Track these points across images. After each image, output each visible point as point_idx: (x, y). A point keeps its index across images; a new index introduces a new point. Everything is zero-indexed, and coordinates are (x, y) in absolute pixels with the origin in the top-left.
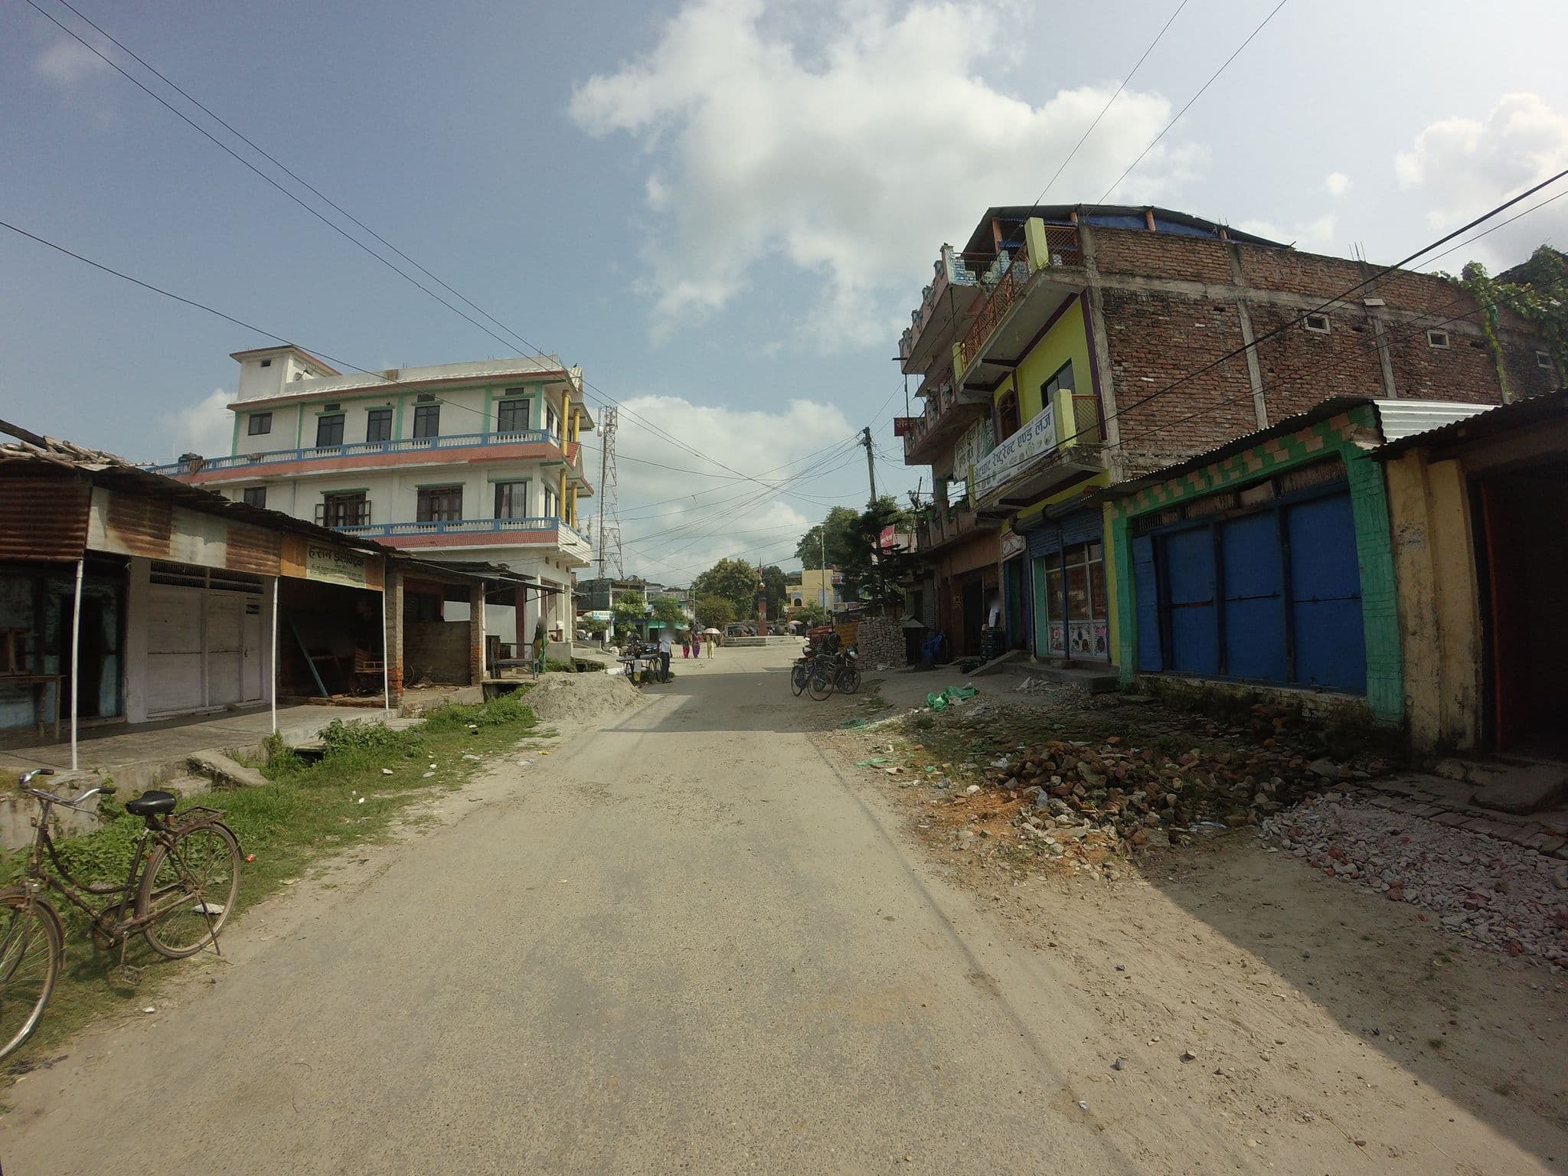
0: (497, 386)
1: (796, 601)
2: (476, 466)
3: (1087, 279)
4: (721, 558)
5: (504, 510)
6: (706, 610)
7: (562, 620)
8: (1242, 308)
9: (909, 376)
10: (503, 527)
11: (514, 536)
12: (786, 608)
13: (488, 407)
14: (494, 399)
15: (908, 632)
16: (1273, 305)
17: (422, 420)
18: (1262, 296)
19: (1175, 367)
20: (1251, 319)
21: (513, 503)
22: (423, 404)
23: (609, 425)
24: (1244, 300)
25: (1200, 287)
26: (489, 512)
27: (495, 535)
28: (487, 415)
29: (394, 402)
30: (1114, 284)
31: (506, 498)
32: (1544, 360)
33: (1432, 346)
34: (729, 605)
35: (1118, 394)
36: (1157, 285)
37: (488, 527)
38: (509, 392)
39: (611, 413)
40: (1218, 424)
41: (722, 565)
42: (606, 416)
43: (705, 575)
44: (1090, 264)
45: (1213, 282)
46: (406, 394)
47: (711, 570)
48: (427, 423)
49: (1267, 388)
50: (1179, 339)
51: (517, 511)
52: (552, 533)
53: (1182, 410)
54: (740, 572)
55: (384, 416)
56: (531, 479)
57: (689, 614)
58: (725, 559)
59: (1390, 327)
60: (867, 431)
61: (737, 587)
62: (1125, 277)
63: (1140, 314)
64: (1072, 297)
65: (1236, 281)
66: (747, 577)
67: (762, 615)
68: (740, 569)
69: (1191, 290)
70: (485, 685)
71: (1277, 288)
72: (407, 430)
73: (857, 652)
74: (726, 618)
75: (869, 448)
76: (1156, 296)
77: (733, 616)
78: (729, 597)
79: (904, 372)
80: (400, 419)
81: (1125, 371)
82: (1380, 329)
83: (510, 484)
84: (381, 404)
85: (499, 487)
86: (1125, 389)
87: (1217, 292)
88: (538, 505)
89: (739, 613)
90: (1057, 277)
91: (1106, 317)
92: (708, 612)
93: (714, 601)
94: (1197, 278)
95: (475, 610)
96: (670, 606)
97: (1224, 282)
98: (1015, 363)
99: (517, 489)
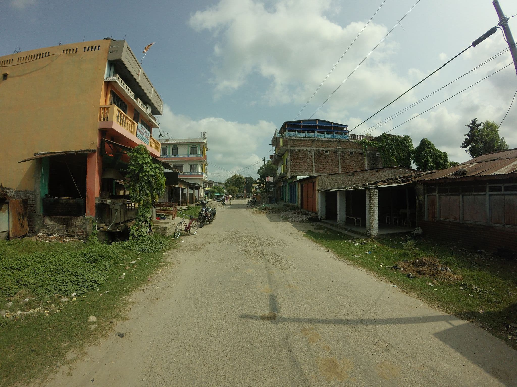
0: (190, 144)
1: (255, 188)
2: (186, 161)
3: (288, 148)
4: (234, 174)
5: (192, 170)
6: (230, 190)
7: (201, 193)
8: (313, 151)
9: (273, 147)
10: (192, 174)
11: (194, 176)
12: (253, 190)
13: (188, 149)
14: (190, 147)
15: (269, 197)
16: (319, 150)
17: (174, 151)
18: (317, 149)
19: (300, 161)
20: (314, 153)
21: (194, 169)
22: (174, 147)
23: (204, 137)
24: (314, 150)
25: (306, 148)
26: (189, 171)
27: (190, 176)
28: (188, 151)
29: (168, 146)
30: (292, 148)
31: (192, 168)
32: (378, 155)
33: (350, 154)
34: (236, 189)
35: (290, 165)
36: (299, 148)
37: (189, 174)
38: (193, 146)
39: (205, 134)
40: (306, 169)
41: (235, 176)
42: (204, 134)
43: (229, 179)
44: (289, 146)
45: (309, 147)
46: (171, 145)
47: (231, 177)
48: (175, 152)
49: (315, 163)
50: (302, 156)
51: (195, 171)
52: (202, 175)
53: (301, 167)
54: (240, 179)
55: (166, 149)
56: (198, 164)
57: (225, 191)
58: (236, 174)
59: (342, 152)
60: (264, 158)
61: (239, 183)
62: (294, 147)
63: (296, 153)
64: (286, 150)
65: (313, 147)
66: (242, 180)
67: (245, 192)
68: (240, 178)
69: (304, 148)
70: (195, 204)
71: (320, 147)
72: (171, 153)
73: (257, 200)
74: (235, 192)
75: (264, 161)
76: (299, 150)
77: (238, 192)
78: (236, 186)
79: (272, 146)
80: (169, 150)
81: (292, 162)
82: (339, 152)
83: (193, 165)
84: (165, 146)
85: (191, 165)
86: (292, 164)
87: (309, 149)
88: (199, 169)
89: (239, 191)
90: (284, 148)
91: (290, 154)
92: (230, 191)
93: (232, 188)
94: (306, 147)
95: (194, 191)
96: (220, 189)
97: (310, 147)
98: (283, 154)
99: (195, 166)
